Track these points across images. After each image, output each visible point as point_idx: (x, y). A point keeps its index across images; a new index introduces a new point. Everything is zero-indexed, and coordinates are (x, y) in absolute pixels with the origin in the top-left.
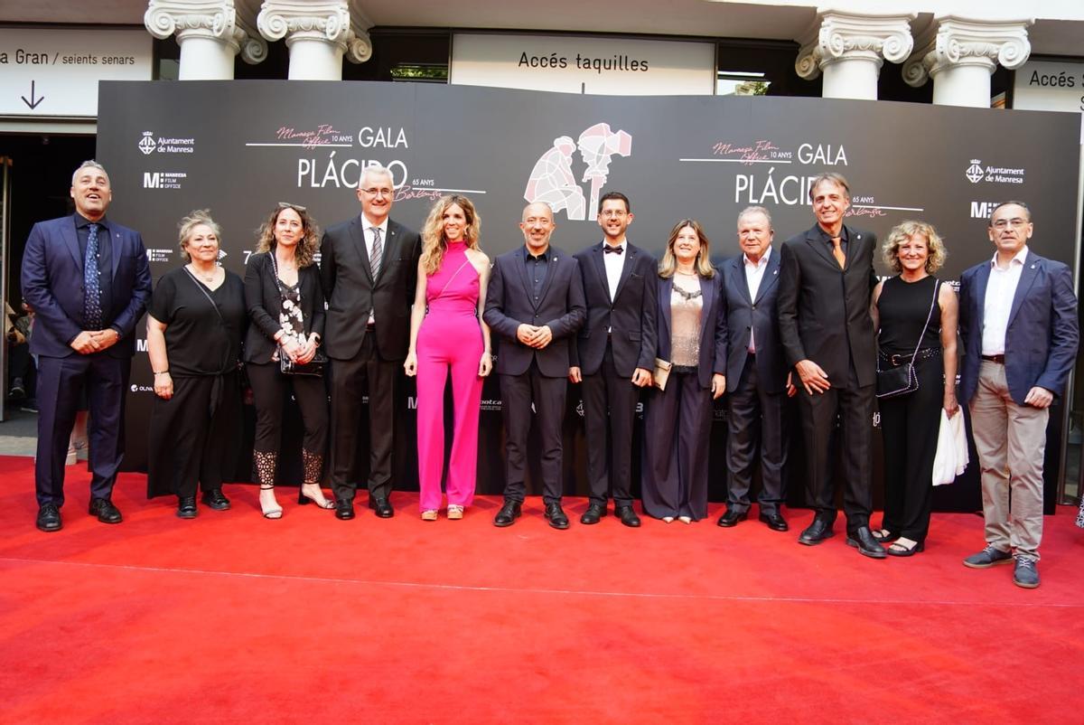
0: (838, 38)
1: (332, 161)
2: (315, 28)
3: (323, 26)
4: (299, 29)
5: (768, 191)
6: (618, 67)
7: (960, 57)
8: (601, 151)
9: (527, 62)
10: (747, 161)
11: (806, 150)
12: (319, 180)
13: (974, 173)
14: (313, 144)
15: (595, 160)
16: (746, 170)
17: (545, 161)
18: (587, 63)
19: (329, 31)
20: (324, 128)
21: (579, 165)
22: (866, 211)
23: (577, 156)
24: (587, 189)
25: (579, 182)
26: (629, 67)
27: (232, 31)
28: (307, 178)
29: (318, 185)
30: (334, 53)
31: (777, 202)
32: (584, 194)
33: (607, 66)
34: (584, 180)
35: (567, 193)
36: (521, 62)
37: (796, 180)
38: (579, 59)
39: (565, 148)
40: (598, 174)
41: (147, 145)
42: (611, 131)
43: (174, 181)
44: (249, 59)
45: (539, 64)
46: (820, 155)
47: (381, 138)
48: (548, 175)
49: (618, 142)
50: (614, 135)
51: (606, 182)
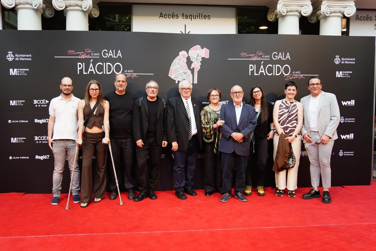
0: (284, 8)
1: (91, 63)
2: (77, 5)
3: (81, 4)
4: (70, 6)
5: (261, 71)
6: (198, 18)
8: (198, 56)
9: (162, 16)
10: (253, 59)
11: (275, 54)
12: (86, 71)
13: (337, 61)
14: (83, 57)
15: (195, 60)
16: (253, 63)
17: (176, 61)
18: (187, 17)
19: (83, 7)
20: (87, 50)
21: (189, 62)
22: (298, 77)
23: (188, 58)
24: (192, 71)
25: (189, 69)
26: (203, 18)
27: (41, 6)
29: (86, 73)
30: (85, 15)
31: (265, 74)
32: (191, 73)
33: (194, 18)
34: (192, 68)
35: (185, 73)
36: (160, 16)
37: (271, 66)
38: (183, 15)
39: (183, 56)
40: (197, 65)
41: (10, 57)
42: (201, 48)
43: (24, 72)
44: (47, 16)
45: (168, 17)
46: (280, 56)
47: (111, 54)
48: (177, 66)
49: (204, 53)
50: (202, 50)
51: (200, 68)
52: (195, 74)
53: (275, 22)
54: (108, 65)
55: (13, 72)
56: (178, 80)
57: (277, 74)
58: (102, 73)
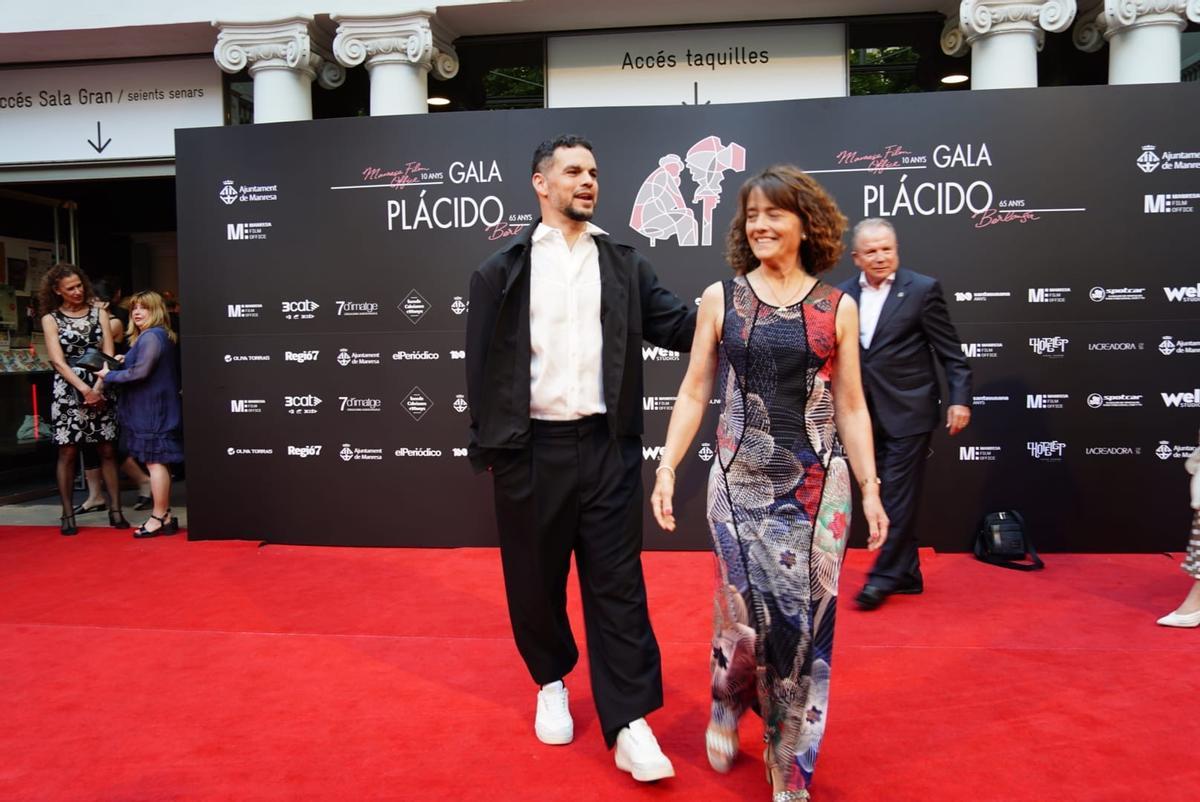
0: (983, 12)
1: (422, 201)
2: (395, 50)
3: (404, 47)
4: (379, 53)
5: (900, 202)
6: (734, 61)
7: (1138, 17)
8: (712, 167)
9: (631, 64)
10: (876, 169)
11: (942, 152)
12: (410, 222)
13: (1148, 161)
14: (401, 184)
15: (706, 177)
16: (876, 179)
17: (651, 182)
18: (699, 60)
19: (410, 53)
20: (413, 166)
21: (688, 186)
22: (1016, 216)
23: (686, 175)
25: (689, 204)
26: (747, 60)
27: (307, 60)
28: (397, 221)
29: (409, 228)
30: (417, 74)
31: (911, 213)
32: (696, 218)
33: (722, 61)
34: (695, 201)
35: (676, 217)
36: (625, 64)
37: (933, 186)
38: (689, 55)
39: (672, 168)
40: (710, 193)
41: (228, 194)
42: (722, 144)
43: (259, 231)
44: (326, 84)
45: (645, 65)
46: (960, 157)
47: (472, 173)
48: (655, 199)
49: (731, 157)
50: (725, 149)
51: (719, 202)
52: (704, 218)
54: (466, 202)
55: (236, 232)
56: (658, 237)
57: (948, 211)
58: (450, 224)
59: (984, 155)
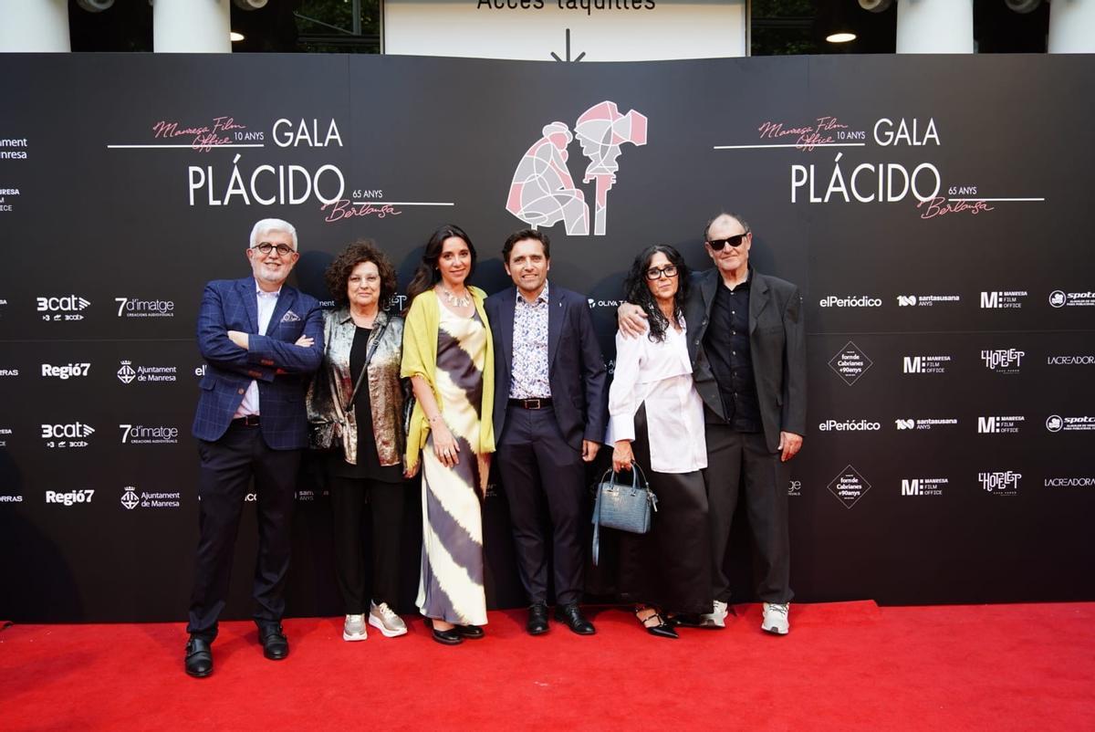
1: (236, 169)
5: (835, 186)
8: (607, 140)
9: (489, 2)
10: (805, 145)
11: (884, 127)
12: (219, 195)
14: (207, 145)
15: (599, 152)
16: (805, 158)
17: (531, 156)
18: (573, 1)
20: (222, 122)
21: (577, 161)
22: (967, 206)
23: (574, 148)
24: (589, 191)
25: (579, 184)
26: (629, 5)
28: (201, 194)
29: (218, 203)
31: (847, 200)
32: (586, 201)
33: (600, 5)
34: (586, 181)
35: (563, 200)
36: (481, 2)
37: (872, 168)
39: (557, 139)
40: (604, 171)
42: (619, 111)
45: (506, 5)
46: (904, 134)
47: (303, 134)
48: (536, 176)
49: (631, 127)
50: (623, 117)
51: (615, 182)
52: (597, 202)
53: (886, 11)
54: (294, 171)
56: (540, 224)
57: (890, 199)
58: (273, 200)
59: (931, 132)
